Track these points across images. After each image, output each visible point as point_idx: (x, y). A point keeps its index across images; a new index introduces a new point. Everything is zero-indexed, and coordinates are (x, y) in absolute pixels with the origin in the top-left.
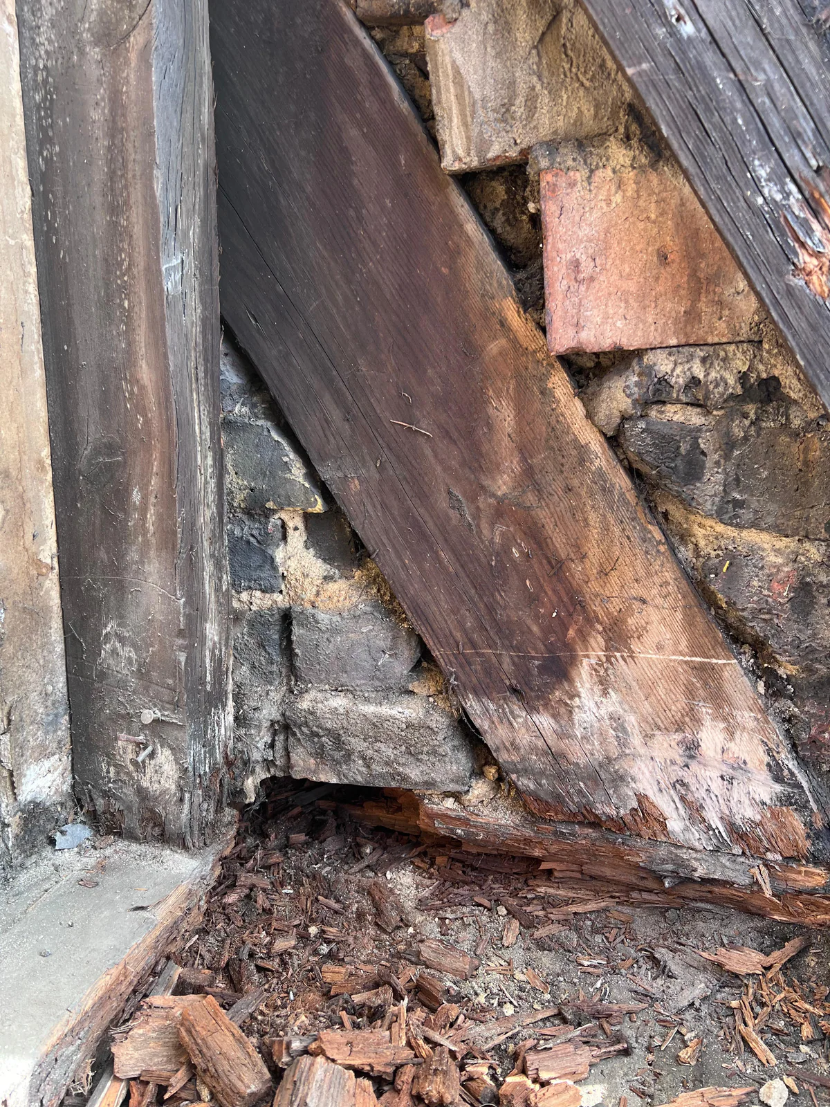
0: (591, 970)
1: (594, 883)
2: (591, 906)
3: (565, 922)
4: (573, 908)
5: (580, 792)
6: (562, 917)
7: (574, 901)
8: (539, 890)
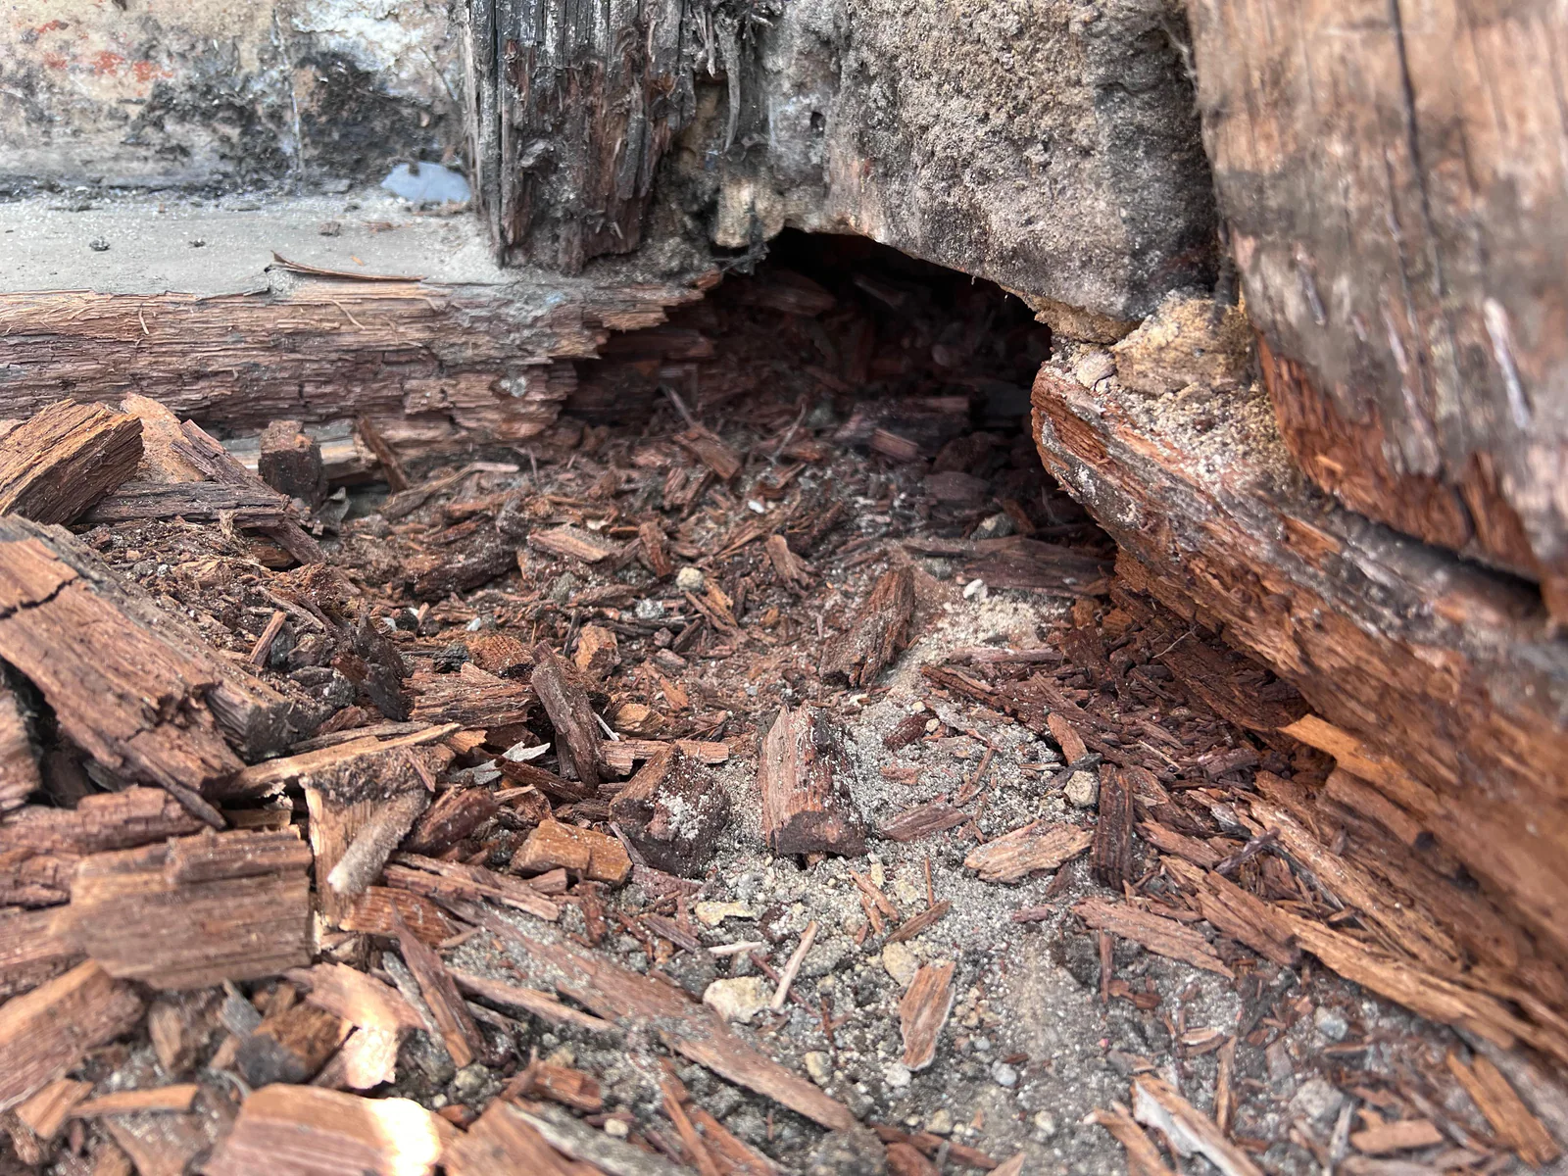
0: (1141, 1146)
1: (1464, 902)
2: (1399, 981)
3: (1241, 954)
4: (1316, 938)
5: (1477, 363)
6: (1245, 934)
7: (1349, 923)
8: (1257, 810)
